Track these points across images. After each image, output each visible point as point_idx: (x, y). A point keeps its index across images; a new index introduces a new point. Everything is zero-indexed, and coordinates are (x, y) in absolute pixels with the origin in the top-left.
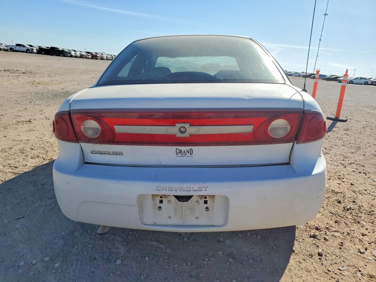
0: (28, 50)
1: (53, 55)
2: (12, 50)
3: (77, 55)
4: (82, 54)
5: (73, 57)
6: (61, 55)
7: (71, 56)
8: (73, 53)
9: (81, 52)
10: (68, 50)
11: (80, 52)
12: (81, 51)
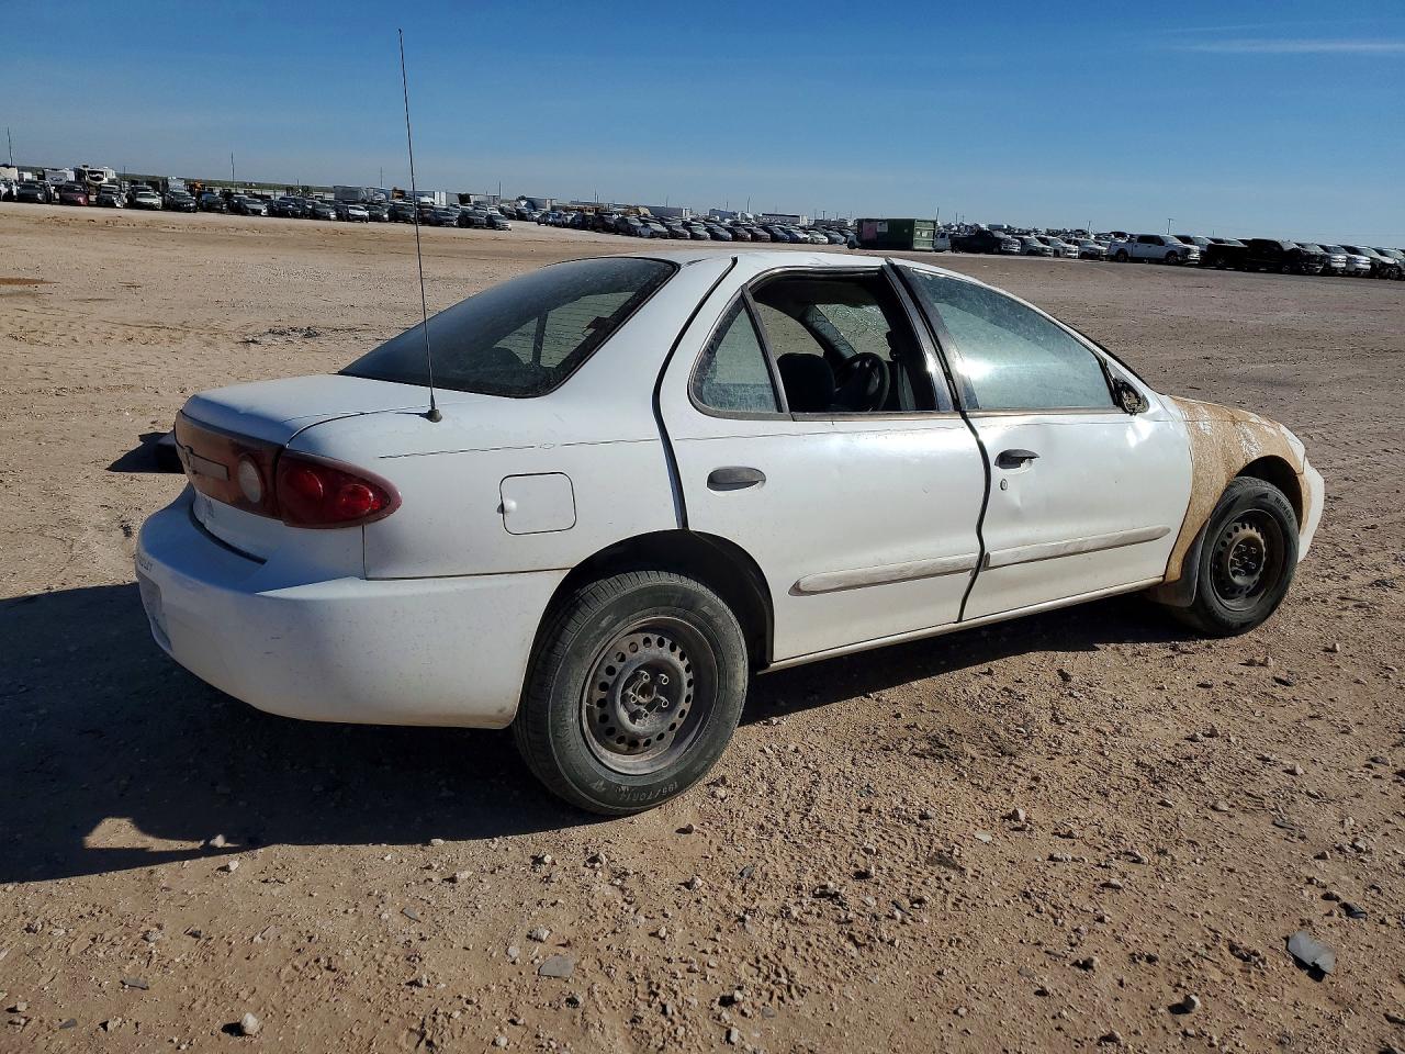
0: (1172, 253)
1: (1256, 270)
2: (1120, 256)
3: (1361, 266)
4: (1384, 264)
5: (1339, 275)
6: (1284, 269)
7: (1329, 272)
8: (1339, 260)
9: (1382, 253)
10: (1322, 247)
11: (1377, 256)
12: (1385, 248)
